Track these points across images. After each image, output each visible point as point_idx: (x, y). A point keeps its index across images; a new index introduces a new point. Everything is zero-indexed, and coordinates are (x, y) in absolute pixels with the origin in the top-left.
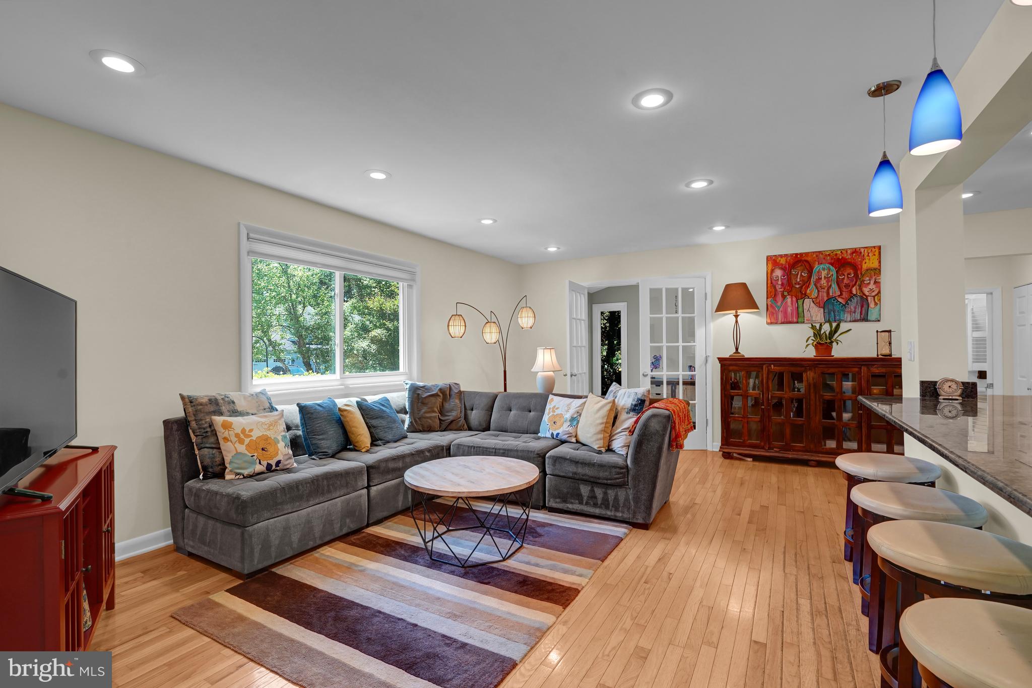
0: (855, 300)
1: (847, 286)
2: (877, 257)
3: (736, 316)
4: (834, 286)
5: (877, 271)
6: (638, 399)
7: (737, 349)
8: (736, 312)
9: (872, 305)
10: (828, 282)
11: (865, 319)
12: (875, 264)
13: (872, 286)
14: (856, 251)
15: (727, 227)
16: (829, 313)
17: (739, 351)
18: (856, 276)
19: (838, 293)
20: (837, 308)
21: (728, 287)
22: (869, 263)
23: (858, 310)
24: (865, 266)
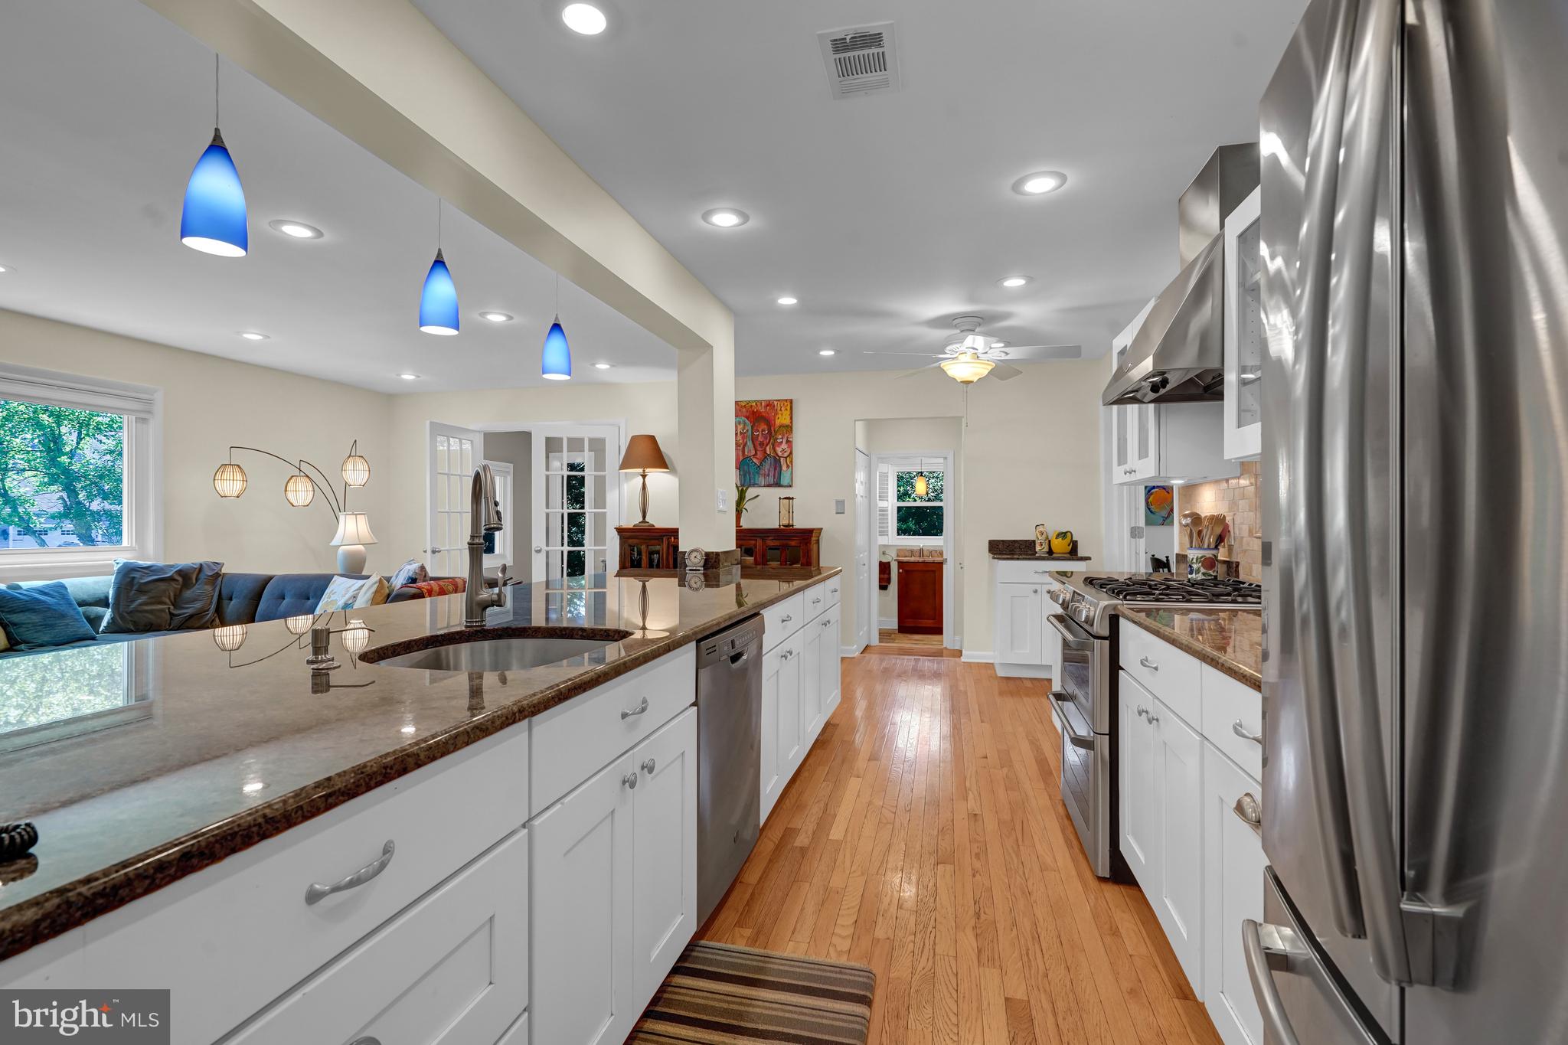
0: (769, 461)
1: (762, 444)
2: (788, 412)
3: (644, 476)
4: (750, 444)
5: (789, 428)
6: (410, 578)
7: (644, 517)
8: (644, 471)
9: (784, 468)
10: (743, 438)
11: (777, 484)
12: (787, 421)
13: (784, 446)
14: (769, 404)
15: (612, 366)
16: (745, 476)
17: (647, 520)
18: (770, 432)
19: (753, 452)
20: (752, 470)
21: (634, 438)
22: (782, 419)
23: (772, 474)
24: (778, 422)
